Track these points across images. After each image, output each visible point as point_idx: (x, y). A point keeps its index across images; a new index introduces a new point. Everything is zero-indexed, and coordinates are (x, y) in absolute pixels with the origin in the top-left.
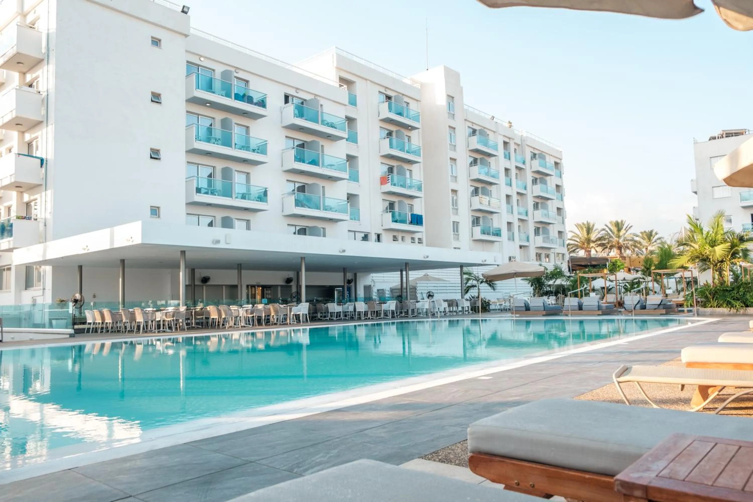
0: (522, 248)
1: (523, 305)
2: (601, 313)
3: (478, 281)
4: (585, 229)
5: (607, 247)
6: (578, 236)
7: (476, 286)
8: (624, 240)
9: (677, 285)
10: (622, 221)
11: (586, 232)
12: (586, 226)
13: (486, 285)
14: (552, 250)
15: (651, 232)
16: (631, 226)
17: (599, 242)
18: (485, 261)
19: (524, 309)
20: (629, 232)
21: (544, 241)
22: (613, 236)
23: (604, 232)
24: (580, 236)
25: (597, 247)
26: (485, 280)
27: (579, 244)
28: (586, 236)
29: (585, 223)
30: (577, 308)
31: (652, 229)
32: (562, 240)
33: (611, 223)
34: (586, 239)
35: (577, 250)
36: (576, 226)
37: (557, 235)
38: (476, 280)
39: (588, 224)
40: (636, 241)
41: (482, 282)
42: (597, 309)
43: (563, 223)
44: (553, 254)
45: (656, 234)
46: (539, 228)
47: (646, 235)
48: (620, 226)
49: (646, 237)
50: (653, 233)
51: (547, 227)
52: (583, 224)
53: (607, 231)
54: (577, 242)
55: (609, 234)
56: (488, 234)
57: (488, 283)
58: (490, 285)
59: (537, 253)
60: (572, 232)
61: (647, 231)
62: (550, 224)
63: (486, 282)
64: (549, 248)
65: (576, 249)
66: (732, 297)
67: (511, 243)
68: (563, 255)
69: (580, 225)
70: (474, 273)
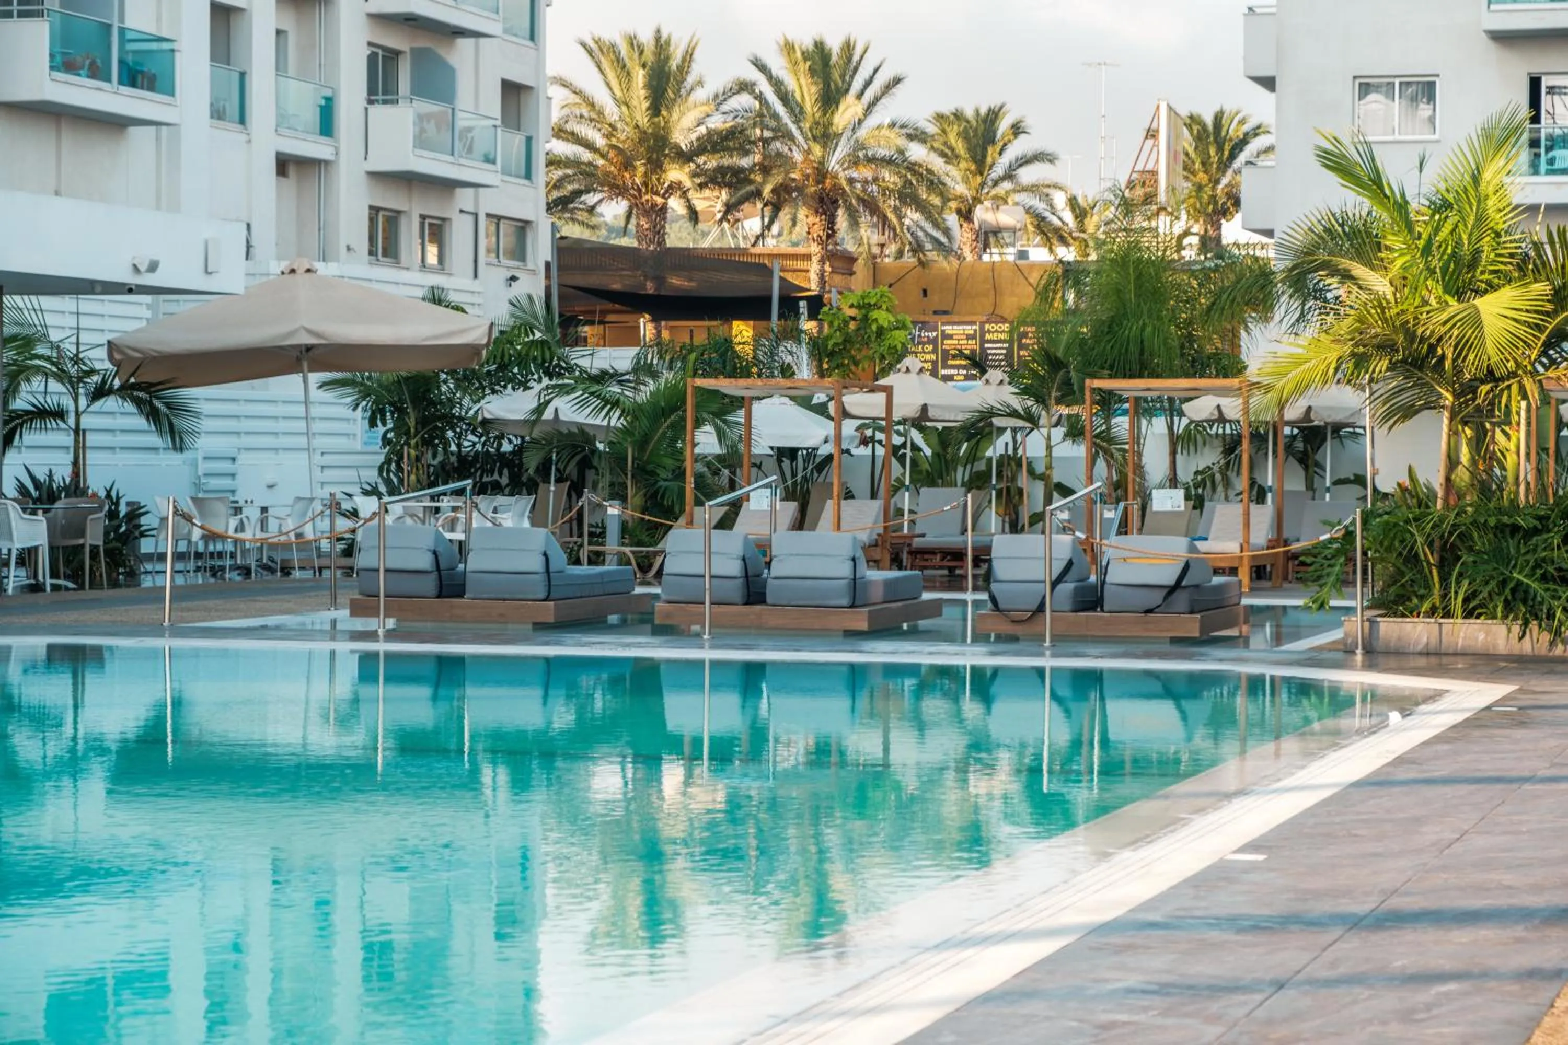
0: (292, 170)
1: (424, 562)
2: (864, 626)
3: (73, 383)
4: (640, 77)
5: (758, 194)
6: (597, 116)
7: (59, 414)
8: (854, 161)
9: (1173, 453)
10: (848, 47)
11: (643, 93)
12: (649, 56)
13: (130, 407)
14: (464, 198)
15: (993, 116)
16: (897, 81)
17: (710, 162)
18: (153, 267)
19: (429, 584)
20: (883, 115)
21: (421, 142)
22: (793, 128)
23: (744, 100)
24: (612, 111)
25: (702, 186)
26: (117, 383)
27: (601, 162)
28: (643, 119)
29: (646, 37)
30: (735, 589)
31: (995, 103)
32: (518, 140)
33: (788, 48)
34: (643, 136)
35: (591, 199)
36: (590, 52)
37: (493, 104)
38: (62, 375)
39: (662, 46)
40: (913, 167)
41: (99, 393)
42: (845, 601)
43: (532, 38)
44: (470, 219)
45: (1017, 129)
46: (397, 53)
47: (964, 135)
48: (836, 75)
49: (960, 147)
50: (1004, 126)
51: (442, 52)
52: (632, 41)
53: (760, 97)
54: (589, 145)
55: (775, 116)
56: (98, 72)
57: (138, 402)
58: (153, 415)
59: (375, 210)
60: (565, 84)
61: (969, 113)
62: (459, 32)
63: (126, 391)
64: (448, 186)
65: (578, 193)
66: (1537, 566)
67: (230, 135)
68: (523, 227)
69: (613, 46)
70: (54, 336)
